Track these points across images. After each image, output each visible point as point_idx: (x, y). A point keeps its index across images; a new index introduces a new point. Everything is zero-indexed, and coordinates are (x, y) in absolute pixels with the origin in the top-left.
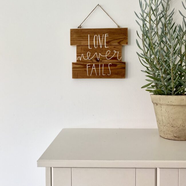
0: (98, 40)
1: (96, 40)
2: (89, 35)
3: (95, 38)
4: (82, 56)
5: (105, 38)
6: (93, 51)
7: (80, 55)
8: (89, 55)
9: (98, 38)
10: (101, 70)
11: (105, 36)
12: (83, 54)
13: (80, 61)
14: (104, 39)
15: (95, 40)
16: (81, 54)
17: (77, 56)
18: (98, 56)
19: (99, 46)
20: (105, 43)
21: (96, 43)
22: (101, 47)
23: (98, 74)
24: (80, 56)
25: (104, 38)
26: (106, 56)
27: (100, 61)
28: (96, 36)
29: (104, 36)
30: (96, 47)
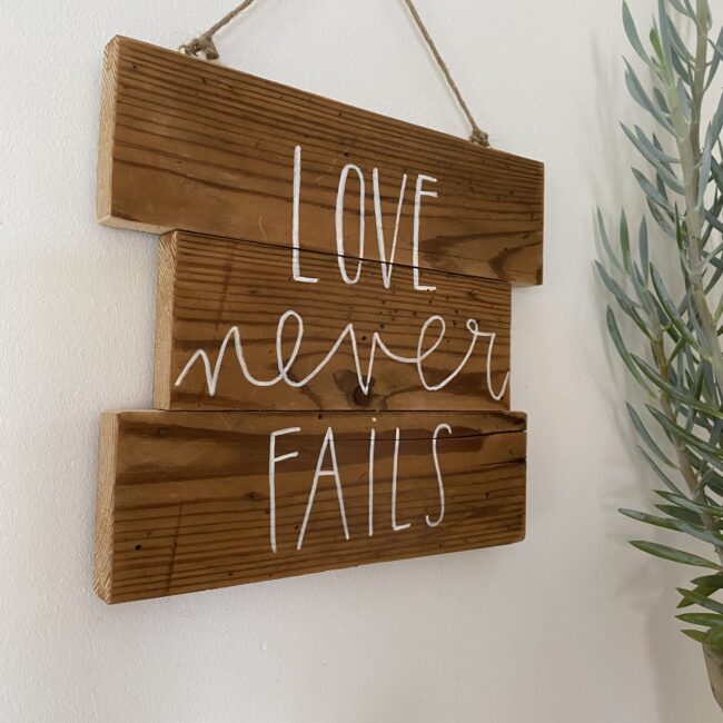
0: (370, 214)
1: (351, 211)
2: (298, 149)
3: (347, 191)
4: (231, 342)
5: (413, 204)
6: (326, 309)
7: (208, 332)
8: (288, 340)
9: (369, 196)
10: (383, 480)
11: (419, 193)
12: (235, 329)
13: (202, 396)
14: (408, 217)
15: (345, 209)
16: (217, 322)
17: (183, 345)
18: (364, 359)
19: (373, 265)
20: (416, 248)
21: (351, 240)
22: (387, 284)
23: (358, 523)
24: (212, 346)
25: (409, 202)
26: (418, 360)
27: (375, 405)
28: (352, 176)
29: (411, 189)
30: (351, 276)
